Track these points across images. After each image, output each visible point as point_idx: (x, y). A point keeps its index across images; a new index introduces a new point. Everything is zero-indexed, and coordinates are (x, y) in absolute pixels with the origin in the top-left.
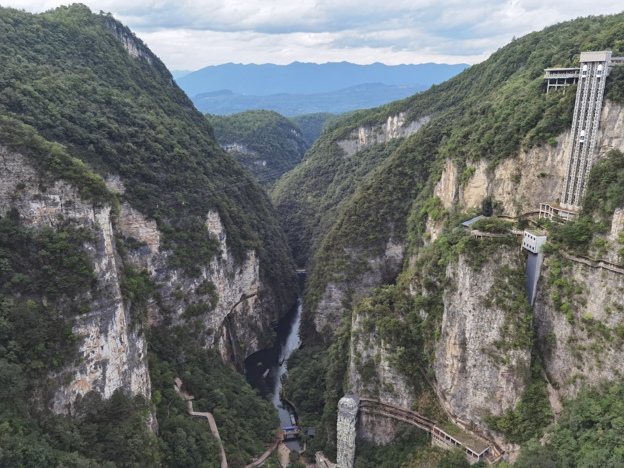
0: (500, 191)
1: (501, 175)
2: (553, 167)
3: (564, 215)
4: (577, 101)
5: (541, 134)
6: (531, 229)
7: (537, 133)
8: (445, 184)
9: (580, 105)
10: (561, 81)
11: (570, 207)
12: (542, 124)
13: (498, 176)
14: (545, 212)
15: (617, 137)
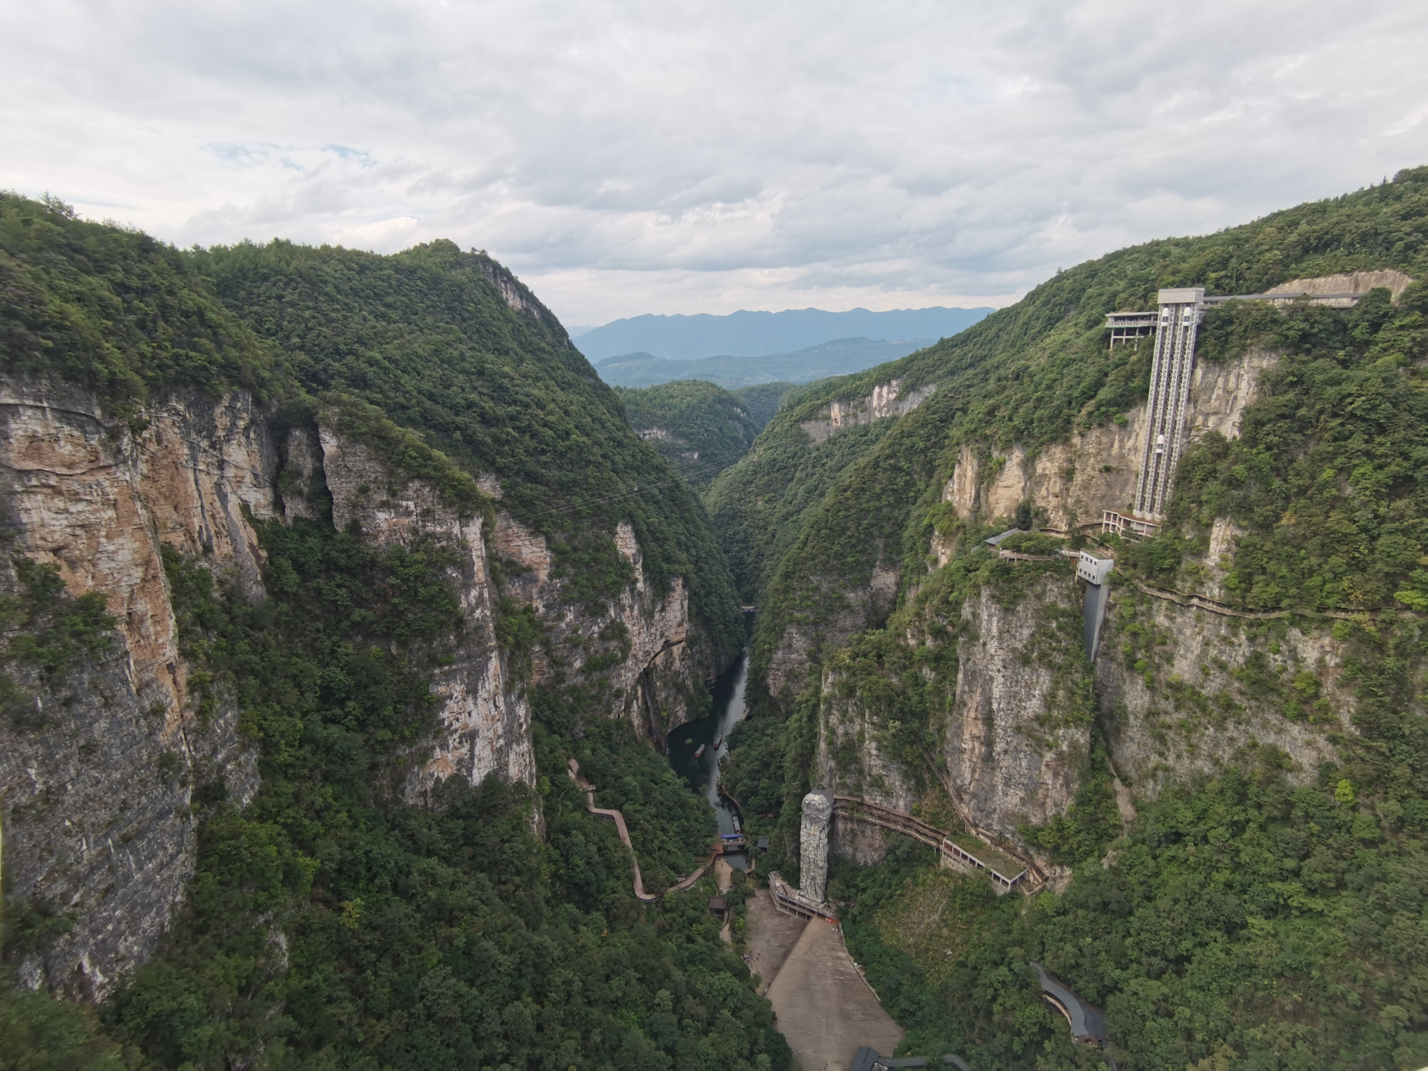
0: (1044, 492)
1: (1044, 469)
2: (1123, 457)
3: (1139, 528)
4: (1155, 361)
5: (1103, 409)
6: (1090, 549)
7: (1098, 407)
8: (959, 483)
9: (1160, 365)
10: (1131, 331)
11: (1148, 516)
12: (1104, 394)
13: (1039, 471)
14: (1111, 523)
15: (1215, 413)
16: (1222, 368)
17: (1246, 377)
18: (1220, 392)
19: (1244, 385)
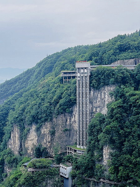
0: (45, 141)
1: (44, 132)
2: (70, 125)
3: (79, 152)
4: (77, 88)
5: (62, 107)
7: (60, 106)
10: (69, 78)
11: (82, 147)
13: (42, 132)
14: (70, 151)
15: (99, 107)
16: (99, 91)
17: (107, 93)
18: (100, 99)
19: (106, 96)
